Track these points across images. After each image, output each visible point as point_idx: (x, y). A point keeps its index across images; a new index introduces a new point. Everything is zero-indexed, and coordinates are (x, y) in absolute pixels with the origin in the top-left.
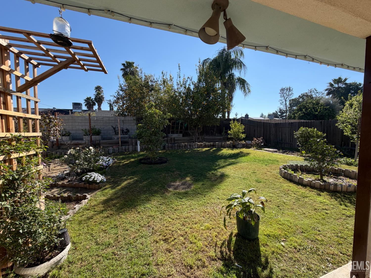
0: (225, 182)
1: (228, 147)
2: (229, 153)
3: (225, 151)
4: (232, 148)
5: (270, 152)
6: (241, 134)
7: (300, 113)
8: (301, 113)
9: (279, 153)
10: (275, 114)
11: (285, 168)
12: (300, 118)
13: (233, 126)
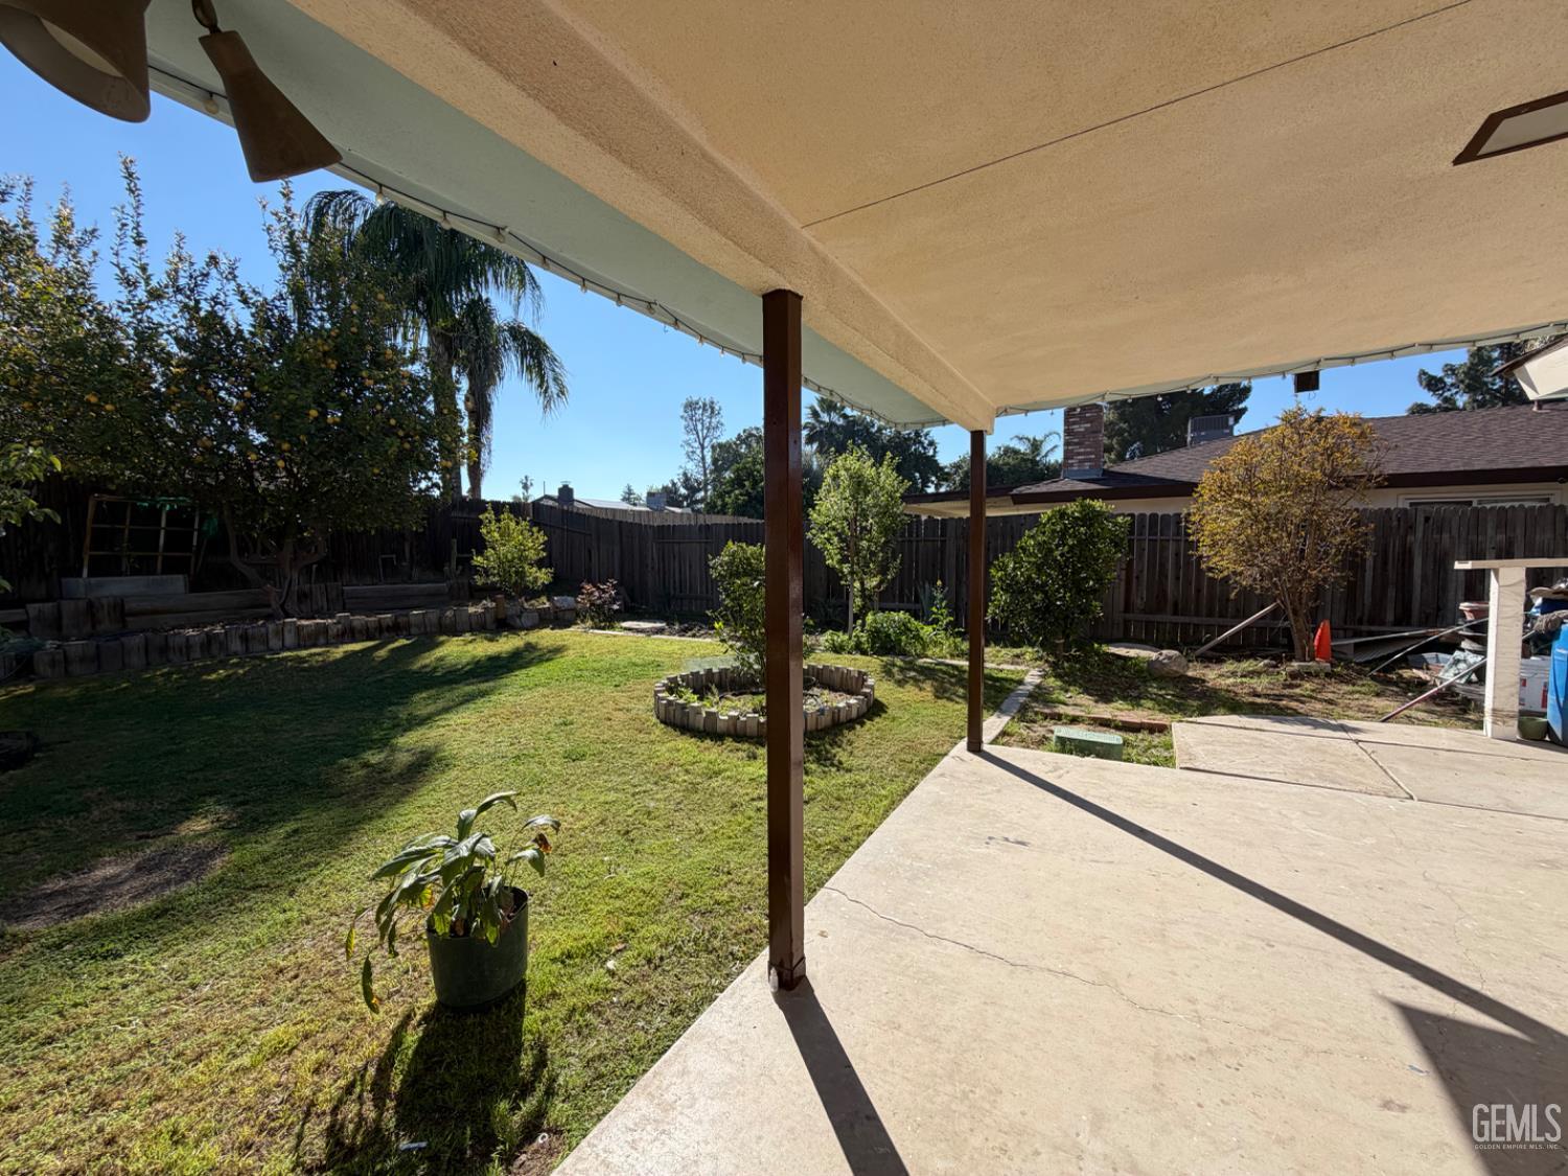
0: (424, 791)
1: (472, 630)
2: (475, 657)
3: (455, 649)
4: (491, 631)
5: (640, 635)
6: (535, 569)
7: (737, 492)
8: (741, 494)
9: (671, 634)
10: (671, 492)
11: (673, 687)
12: (740, 510)
13: (496, 535)
